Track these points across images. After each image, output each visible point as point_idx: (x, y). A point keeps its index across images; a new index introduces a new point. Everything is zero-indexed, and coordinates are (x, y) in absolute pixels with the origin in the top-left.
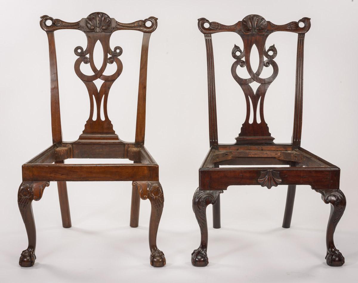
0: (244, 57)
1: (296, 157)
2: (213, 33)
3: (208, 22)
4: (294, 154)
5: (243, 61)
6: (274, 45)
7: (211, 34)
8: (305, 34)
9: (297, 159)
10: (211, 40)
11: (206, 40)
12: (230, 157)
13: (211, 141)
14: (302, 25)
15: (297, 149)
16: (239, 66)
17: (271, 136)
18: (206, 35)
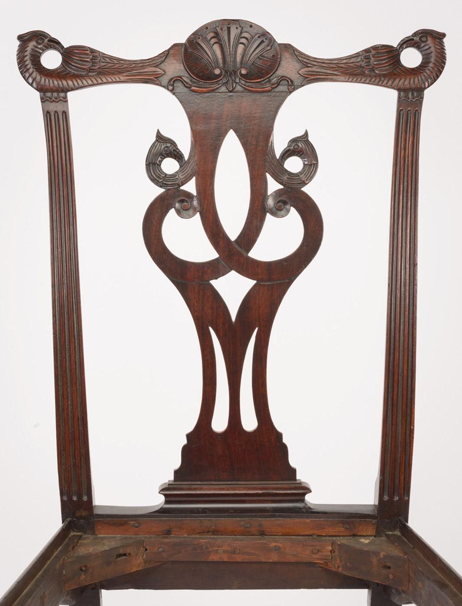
0: (193, 180)
1: (389, 568)
2: (72, 90)
3: (55, 49)
4: (382, 555)
5: (189, 195)
6: (306, 134)
7: (66, 90)
8: (426, 92)
9: (391, 577)
10: (65, 114)
11: (47, 114)
12: (137, 564)
13: (65, 498)
14: (411, 58)
15: (394, 529)
16: (172, 212)
17: (298, 478)
18: (49, 94)
